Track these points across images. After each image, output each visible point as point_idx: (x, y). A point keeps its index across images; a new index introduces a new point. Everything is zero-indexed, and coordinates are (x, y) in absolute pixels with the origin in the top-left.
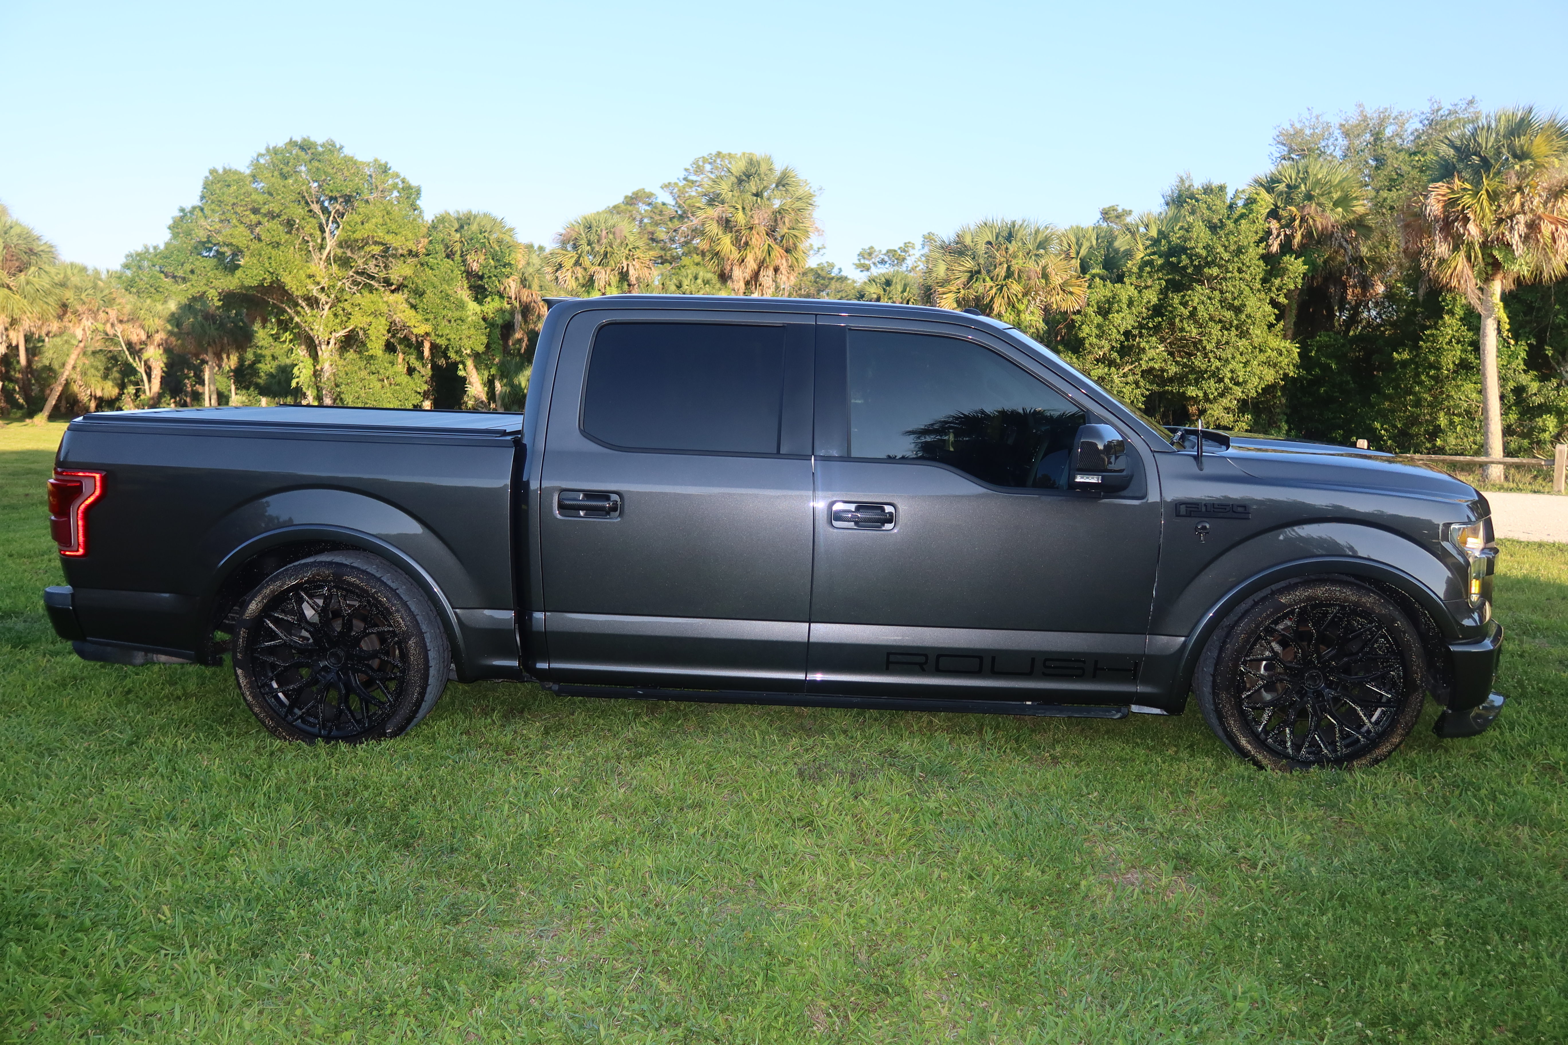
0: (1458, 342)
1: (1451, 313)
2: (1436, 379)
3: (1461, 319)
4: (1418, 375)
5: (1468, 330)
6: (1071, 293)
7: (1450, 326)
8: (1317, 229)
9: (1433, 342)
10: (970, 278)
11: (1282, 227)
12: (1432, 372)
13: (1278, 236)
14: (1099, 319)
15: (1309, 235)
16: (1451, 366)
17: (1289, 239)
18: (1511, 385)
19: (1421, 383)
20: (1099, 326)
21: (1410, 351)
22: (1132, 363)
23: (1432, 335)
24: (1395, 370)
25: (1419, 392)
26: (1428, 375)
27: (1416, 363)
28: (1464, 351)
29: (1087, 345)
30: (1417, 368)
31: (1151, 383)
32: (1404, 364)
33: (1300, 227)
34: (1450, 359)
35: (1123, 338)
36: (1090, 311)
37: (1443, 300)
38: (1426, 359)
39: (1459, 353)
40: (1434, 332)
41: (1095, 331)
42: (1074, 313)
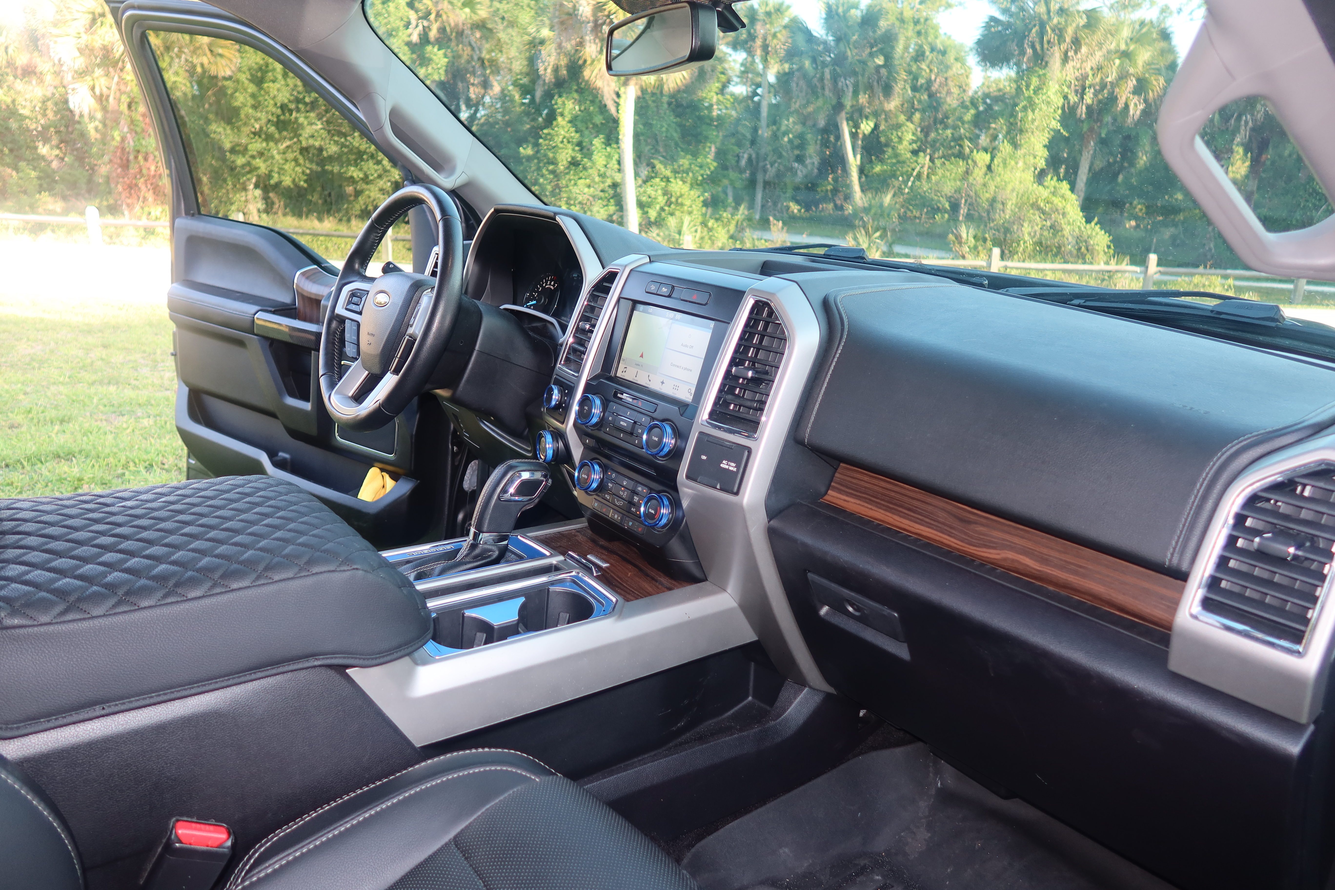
0: (569, 142)
1: (562, 115)
2: (553, 172)
3: (570, 122)
4: (539, 169)
5: (576, 132)
6: (221, 56)
7: (563, 127)
8: (450, 25)
9: (550, 140)
10: (94, 21)
11: (420, 18)
12: (551, 167)
13: (417, 26)
14: (252, 88)
15: (442, 30)
16: (565, 162)
17: (426, 30)
18: (609, 182)
19: (542, 176)
20: (253, 96)
21: (533, 148)
22: (291, 139)
23: (549, 134)
24: (522, 163)
25: (543, 184)
26: (547, 170)
27: (538, 158)
28: (573, 150)
29: (242, 116)
30: (539, 163)
31: (311, 161)
32: (529, 159)
33: (436, 21)
34: (565, 155)
35: (279, 111)
36: (243, 77)
37: (556, 104)
38: (545, 155)
39: (570, 151)
40: (551, 131)
41: (251, 101)
42: (225, 79)
